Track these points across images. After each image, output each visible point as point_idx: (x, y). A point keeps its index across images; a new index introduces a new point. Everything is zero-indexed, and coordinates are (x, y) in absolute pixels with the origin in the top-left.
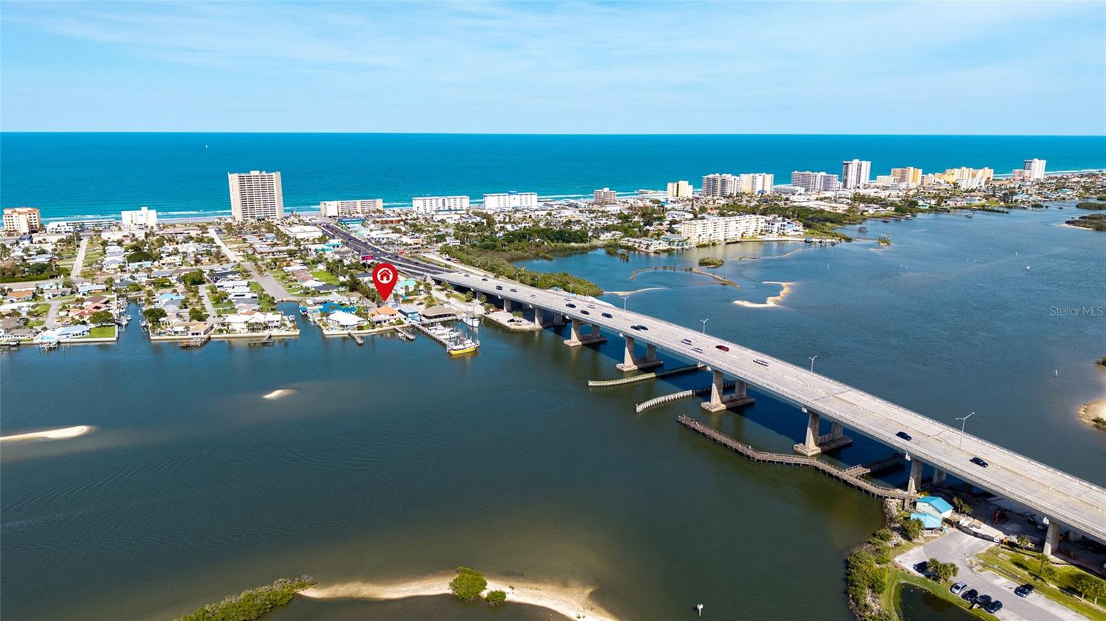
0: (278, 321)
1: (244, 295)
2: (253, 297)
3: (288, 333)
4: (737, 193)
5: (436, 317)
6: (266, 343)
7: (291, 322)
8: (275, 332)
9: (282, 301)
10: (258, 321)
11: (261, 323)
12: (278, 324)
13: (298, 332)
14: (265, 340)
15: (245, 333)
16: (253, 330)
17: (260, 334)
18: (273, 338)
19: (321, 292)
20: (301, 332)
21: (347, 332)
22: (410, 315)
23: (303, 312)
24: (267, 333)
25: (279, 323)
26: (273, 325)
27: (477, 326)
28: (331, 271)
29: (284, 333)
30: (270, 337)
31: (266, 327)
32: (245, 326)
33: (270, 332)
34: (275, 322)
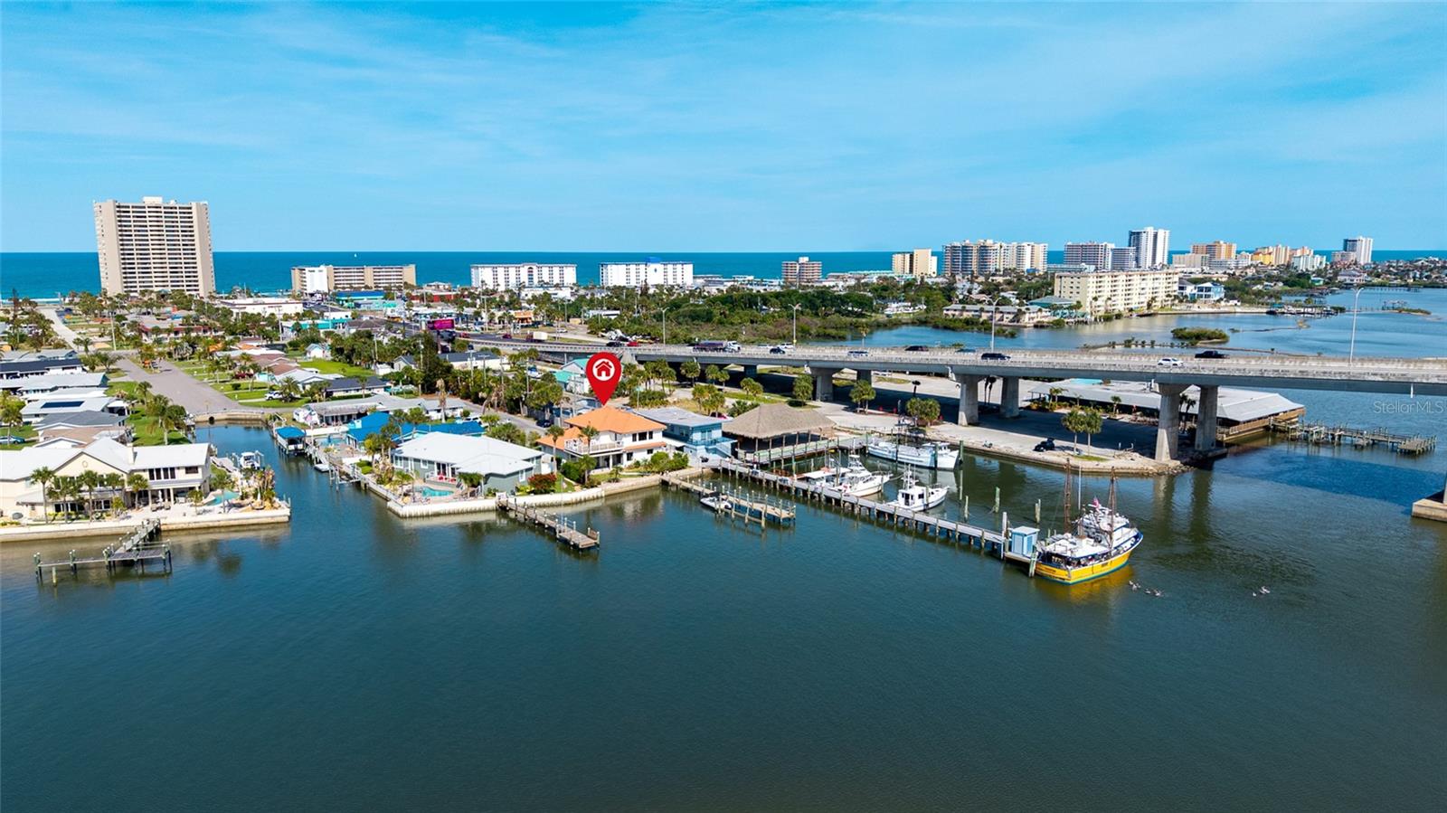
0: (191, 470)
1: (78, 404)
2: (112, 410)
3: (236, 516)
4: (1005, 270)
5: (777, 442)
6: (128, 564)
7: (248, 473)
8: (178, 515)
9: (212, 420)
10: (103, 470)
11: (113, 479)
12: (195, 480)
13: (282, 511)
14: (123, 550)
15: (37, 522)
16: (78, 509)
17: (110, 524)
18: (167, 542)
19: (335, 394)
20: (292, 509)
21: (491, 503)
22: (696, 436)
23: (292, 442)
24: (140, 518)
25: (199, 476)
26: (170, 485)
27: (951, 465)
28: (349, 357)
29: (216, 515)
30: (155, 534)
31: (141, 496)
32: (37, 491)
33: (154, 516)
34: (180, 474)
